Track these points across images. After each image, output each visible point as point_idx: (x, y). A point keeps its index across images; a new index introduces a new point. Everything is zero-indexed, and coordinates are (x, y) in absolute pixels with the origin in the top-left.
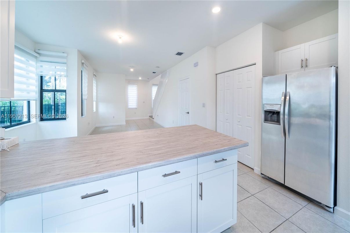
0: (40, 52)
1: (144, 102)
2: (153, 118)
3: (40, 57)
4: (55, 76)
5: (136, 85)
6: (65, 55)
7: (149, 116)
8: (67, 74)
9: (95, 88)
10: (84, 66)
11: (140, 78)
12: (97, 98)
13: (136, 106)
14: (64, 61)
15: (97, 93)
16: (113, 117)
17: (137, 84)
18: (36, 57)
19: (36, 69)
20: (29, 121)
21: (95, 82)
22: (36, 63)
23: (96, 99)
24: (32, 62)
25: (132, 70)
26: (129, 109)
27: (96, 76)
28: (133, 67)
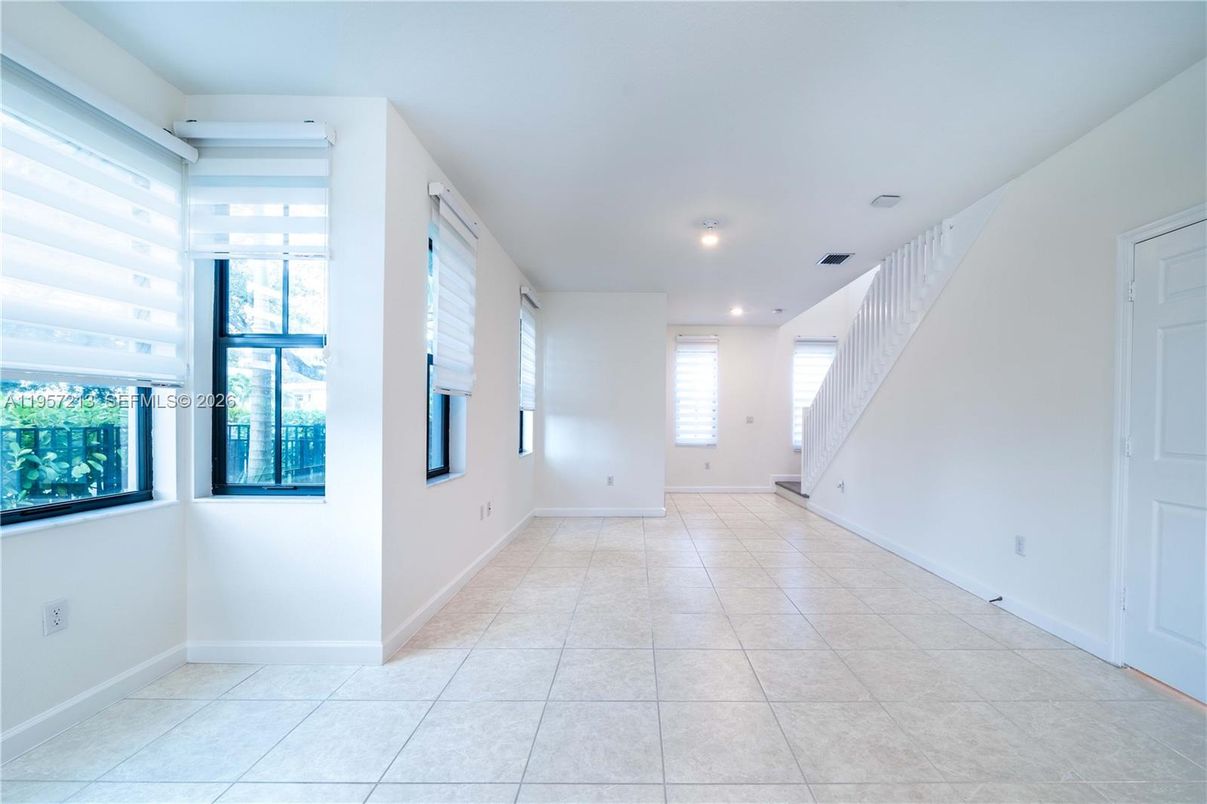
0: (197, 131)
1: (750, 421)
2: (806, 496)
3: (203, 160)
4: (286, 257)
5: (714, 348)
6: (317, 133)
7: (776, 483)
8: (330, 242)
9: (532, 356)
10: (442, 211)
11: (737, 311)
12: (538, 398)
13: (709, 436)
14: (317, 167)
15: (539, 375)
16: (606, 481)
17: (717, 342)
18: (181, 162)
19: (183, 226)
20: (146, 493)
21: (532, 331)
22: (183, 195)
23: (536, 400)
24: (163, 190)
25: (710, 240)
26: (678, 445)
27: (535, 306)
28: (714, 224)
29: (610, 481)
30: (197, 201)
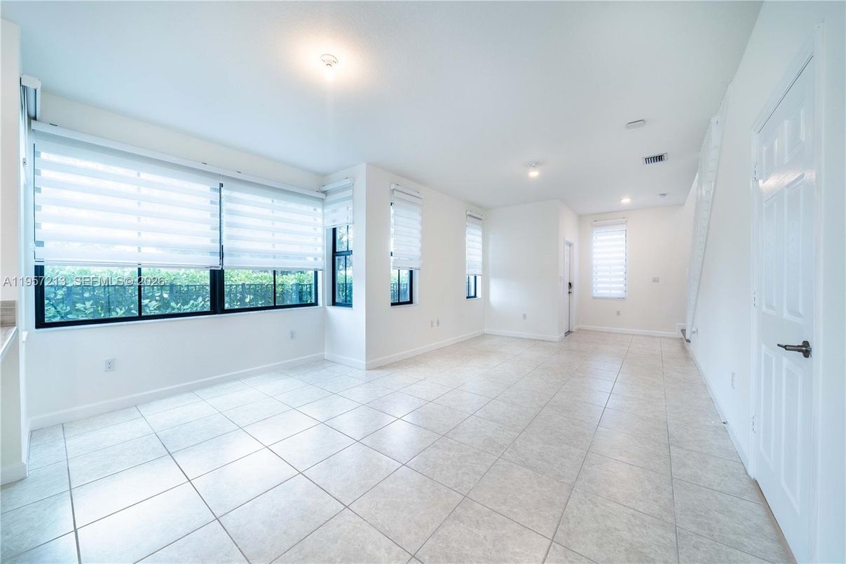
1: (656, 281)
2: (689, 341)
3: (328, 197)
5: (624, 227)
6: (349, 181)
7: (681, 330)
9: (479, 246)
10: (395, 195)
13: (621, 292)
14: (349, 193)
16: (522, 317)
17: (625, 222)
18: (322, 200)
19: (323, 219)
20: (316, 303)
21: (479, 233)
22: (323, 209)
23: (483, 270)
25: (534, 174)
26: (594, 298)
27: (480, 219)
28: (536, 164)
29: (525, 316)
30: (328, 210)
